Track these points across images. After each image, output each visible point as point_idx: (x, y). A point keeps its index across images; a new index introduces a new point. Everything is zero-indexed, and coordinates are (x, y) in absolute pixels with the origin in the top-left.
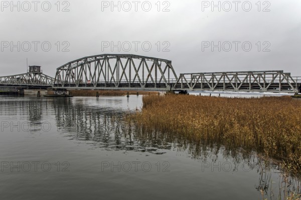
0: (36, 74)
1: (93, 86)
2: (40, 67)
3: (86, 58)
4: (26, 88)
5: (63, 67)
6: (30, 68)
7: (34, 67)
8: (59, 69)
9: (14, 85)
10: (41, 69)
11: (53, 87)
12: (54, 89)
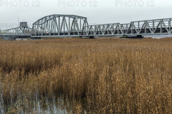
0: (24, 28)
1: (49, 35)
2: (26, 23)
3: (46, 17)
4: (17, 38)
5: (36, 23)
6: (20, 24)
7: (22, 23)
8: (34, 24)
9: (9, 36)
10: (27, 24)
11: (31, 36)
12: (32, 38)
